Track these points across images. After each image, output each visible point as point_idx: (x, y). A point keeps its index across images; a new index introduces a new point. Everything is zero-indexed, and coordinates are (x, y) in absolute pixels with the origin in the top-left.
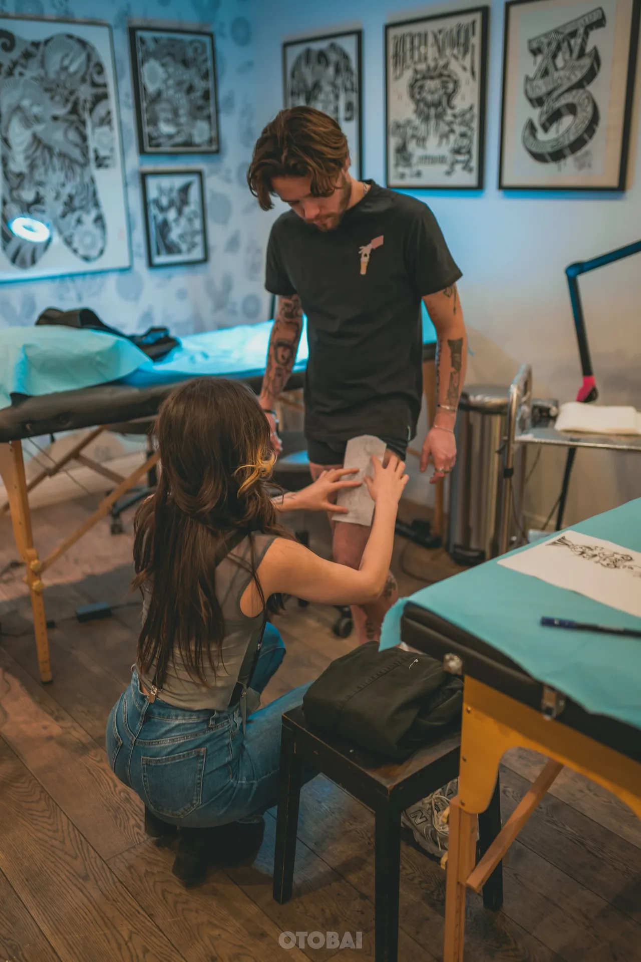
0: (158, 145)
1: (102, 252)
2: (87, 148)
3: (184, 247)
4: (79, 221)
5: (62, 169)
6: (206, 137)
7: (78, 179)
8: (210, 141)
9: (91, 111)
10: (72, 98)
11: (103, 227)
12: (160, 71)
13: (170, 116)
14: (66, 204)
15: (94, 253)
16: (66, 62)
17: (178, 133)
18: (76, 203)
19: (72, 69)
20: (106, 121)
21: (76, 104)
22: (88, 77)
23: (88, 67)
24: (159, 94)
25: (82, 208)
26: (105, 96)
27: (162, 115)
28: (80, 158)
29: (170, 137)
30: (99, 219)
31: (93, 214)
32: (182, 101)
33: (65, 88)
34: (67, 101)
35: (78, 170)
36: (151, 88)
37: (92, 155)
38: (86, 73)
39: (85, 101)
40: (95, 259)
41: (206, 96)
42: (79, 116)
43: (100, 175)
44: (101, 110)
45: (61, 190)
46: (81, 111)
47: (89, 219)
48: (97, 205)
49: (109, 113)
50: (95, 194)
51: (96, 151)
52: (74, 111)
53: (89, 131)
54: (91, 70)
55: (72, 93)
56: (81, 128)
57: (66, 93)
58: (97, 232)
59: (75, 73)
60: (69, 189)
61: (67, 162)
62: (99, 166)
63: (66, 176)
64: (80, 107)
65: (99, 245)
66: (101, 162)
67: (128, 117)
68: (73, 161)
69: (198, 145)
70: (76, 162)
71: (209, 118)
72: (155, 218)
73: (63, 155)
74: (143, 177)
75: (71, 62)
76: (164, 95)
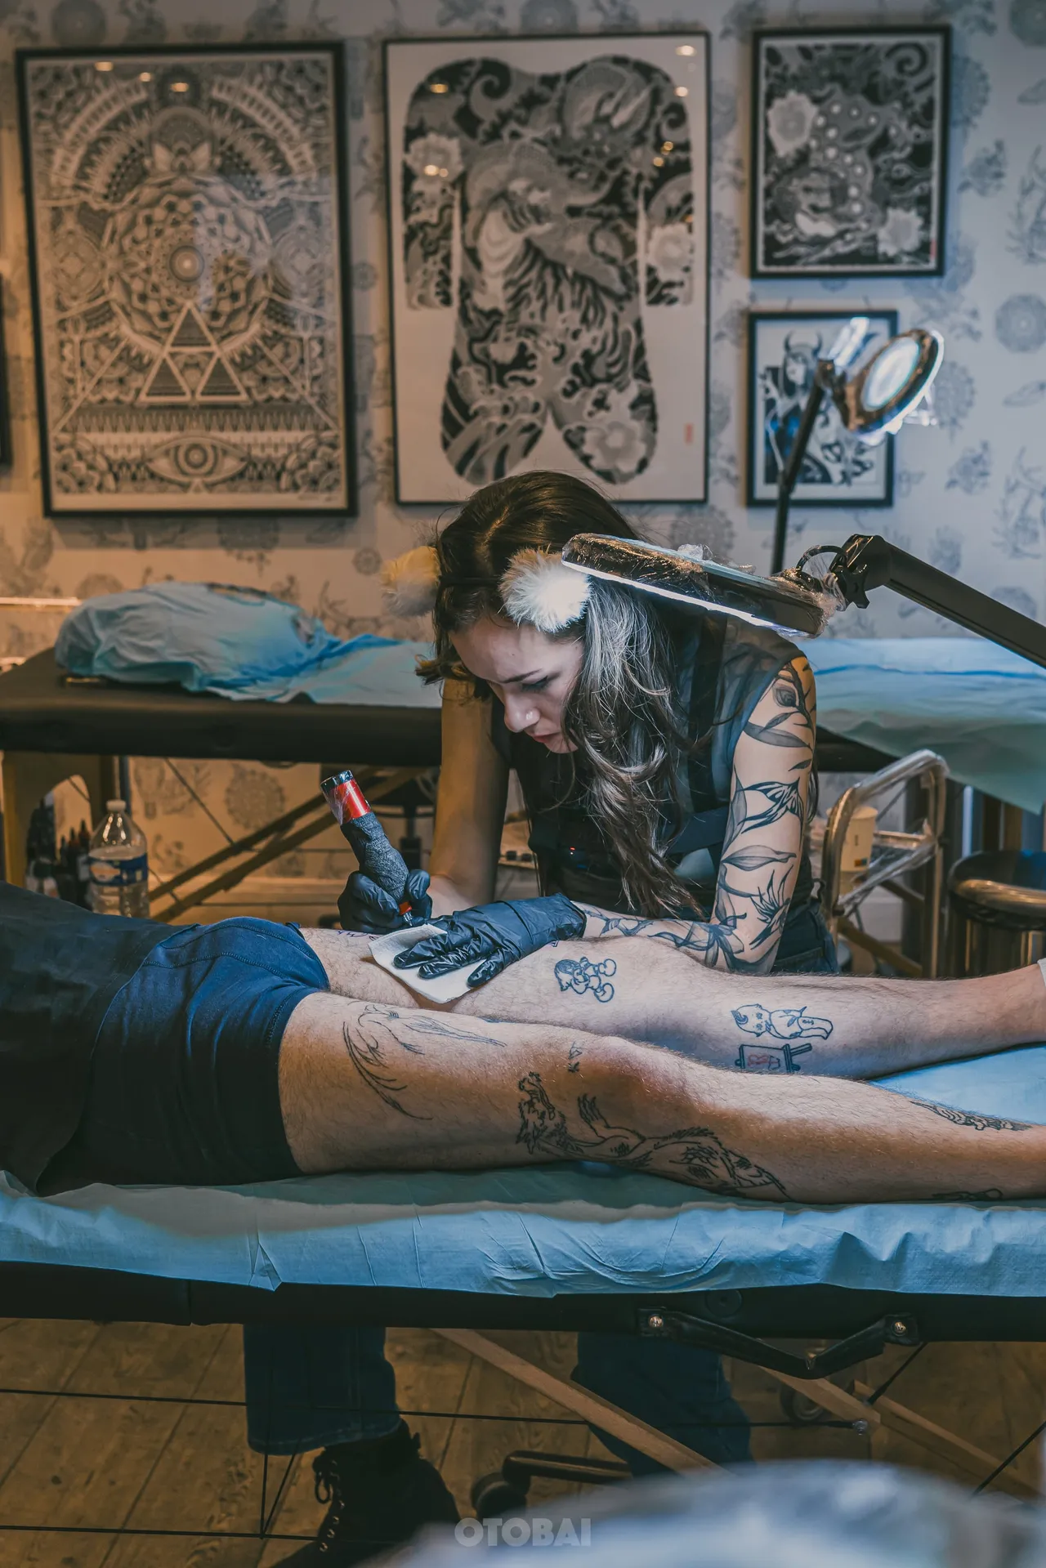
0: (792, 260)
1: (643, 465)
2: (634, 265)
3: (835, 470)
4: (600, 404)
5: (575, 305)
6: (911, 242)
7: (608, 323)
8: (923, 249)
9: (649, 197)
10: (614, 174)
11: (653, 417)
12: (810, 111)
13: (825, 201)
14: (576, 369)
15: (627, 466)
16: (607, 109)
17: (841, 235)
18: (599, 369)
19: (616, 122)
20: (680, 212)
21: (619, 183)
22: (650, 135)
23: (652, 113)
24: (803, 156)
25: (609, 379)
26: (684, 167)
27: (805, 201)
28: (618, 287)
29: (819, 242)
30: (645, 404)
31: (634, 390)
32: (860, 173)
33: (600, 154)
34: (602, 178)
35: (610, 306)
36: (785, 148)
37: (642, 279)
38: (647, 125)
39: (640, 177)
40: (626, 478)
41: (920, 156)
42: (623, 205)
43: (654, 318)
44: (671, 194)
45: (570, 343)
46: (629, 198)
47: (621, 401)
48: (643, 374)
49: (688, 198)
50: (641, 351)
51: (651, 270)
52: (615, 196)
53: (640, 236)
54: (658, 117)
55: (613, 164)
56: (626, 228)
57: (601, 164)
58: (638, 427)
59: (624, 127)
60: (586, 340)
61: (589, 292)
62: (655, 301)
63: (584, 319)
64: (628, 191)
65: (641, 450)
66: (660, 293)
67: (729, 203)
68: (600, 289)
69: (891, 260)
70: (608, 292)
71: (923, 201)
72: (770, 404)
73: (581, 279)
74: (752, 320)
75: (617, 108)
76: (815, 159)
